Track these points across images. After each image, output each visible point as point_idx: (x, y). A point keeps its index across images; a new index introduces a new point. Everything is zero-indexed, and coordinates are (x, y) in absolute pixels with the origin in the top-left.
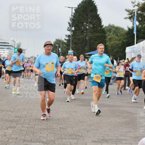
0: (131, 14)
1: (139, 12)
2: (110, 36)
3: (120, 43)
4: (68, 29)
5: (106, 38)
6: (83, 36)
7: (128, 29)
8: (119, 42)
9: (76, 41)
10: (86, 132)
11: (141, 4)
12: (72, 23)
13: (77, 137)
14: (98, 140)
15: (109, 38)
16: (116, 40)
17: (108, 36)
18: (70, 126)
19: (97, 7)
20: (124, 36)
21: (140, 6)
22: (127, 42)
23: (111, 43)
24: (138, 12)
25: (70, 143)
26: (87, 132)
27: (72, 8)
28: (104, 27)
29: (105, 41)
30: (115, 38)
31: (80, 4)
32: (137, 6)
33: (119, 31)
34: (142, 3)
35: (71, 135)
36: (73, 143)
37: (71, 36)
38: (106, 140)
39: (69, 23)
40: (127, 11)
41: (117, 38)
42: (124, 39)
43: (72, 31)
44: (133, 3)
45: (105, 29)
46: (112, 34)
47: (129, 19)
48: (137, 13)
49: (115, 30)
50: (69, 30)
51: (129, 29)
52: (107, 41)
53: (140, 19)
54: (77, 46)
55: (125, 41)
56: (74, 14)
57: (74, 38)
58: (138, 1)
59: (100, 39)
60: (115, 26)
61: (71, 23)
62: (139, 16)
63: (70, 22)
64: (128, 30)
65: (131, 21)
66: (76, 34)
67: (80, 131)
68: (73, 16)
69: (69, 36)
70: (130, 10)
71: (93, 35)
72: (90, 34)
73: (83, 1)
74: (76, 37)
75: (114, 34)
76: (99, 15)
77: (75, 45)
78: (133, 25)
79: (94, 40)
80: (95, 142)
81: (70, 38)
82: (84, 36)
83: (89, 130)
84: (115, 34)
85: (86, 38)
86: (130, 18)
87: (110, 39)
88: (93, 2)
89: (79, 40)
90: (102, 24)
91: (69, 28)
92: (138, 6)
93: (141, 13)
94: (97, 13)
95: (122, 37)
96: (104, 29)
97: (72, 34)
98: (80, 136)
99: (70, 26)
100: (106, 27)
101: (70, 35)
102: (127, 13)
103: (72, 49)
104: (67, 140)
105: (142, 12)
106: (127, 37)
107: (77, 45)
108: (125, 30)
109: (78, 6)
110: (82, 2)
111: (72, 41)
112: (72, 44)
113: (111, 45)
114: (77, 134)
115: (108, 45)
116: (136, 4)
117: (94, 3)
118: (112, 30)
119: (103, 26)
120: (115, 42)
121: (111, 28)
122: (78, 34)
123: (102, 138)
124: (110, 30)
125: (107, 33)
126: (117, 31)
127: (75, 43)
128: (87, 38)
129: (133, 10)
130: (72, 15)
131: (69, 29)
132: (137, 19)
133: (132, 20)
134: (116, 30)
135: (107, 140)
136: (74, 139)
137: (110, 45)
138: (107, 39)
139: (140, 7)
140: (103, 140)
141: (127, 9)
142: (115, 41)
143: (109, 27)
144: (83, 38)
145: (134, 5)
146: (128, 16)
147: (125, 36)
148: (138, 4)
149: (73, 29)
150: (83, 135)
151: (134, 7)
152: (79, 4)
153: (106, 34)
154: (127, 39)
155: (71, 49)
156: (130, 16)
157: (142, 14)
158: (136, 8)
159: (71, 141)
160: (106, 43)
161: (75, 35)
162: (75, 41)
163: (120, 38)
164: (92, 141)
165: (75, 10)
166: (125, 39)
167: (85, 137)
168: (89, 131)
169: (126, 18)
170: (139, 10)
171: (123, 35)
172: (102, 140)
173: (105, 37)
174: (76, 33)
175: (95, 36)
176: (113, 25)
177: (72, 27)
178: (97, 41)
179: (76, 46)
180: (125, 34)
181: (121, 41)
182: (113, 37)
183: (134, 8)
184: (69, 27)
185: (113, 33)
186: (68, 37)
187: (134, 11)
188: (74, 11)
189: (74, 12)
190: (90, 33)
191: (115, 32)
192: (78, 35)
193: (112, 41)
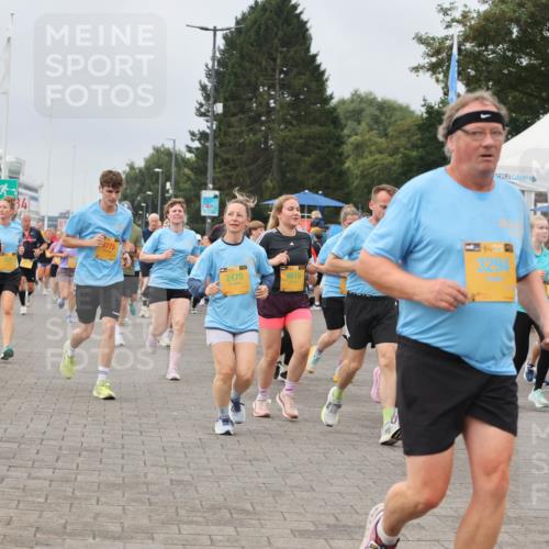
0: (437, 52)
1: (468, 46)
2: (356, 134)
3: (394, 164)
4: (198, 110)
5: (343, 143)
6: (254, 134)
7: (424, 110)
8: (391, 160)
9: (230, 156)
10: (270, 498)
11: (475, 15)
12: (216, 89)
13: (235, 516)
14: (312, 529)
15: (352, 144)
16: (381, 153)
17: (349, 136)
18: (210, 474)
19: (308, 25)
20: (409, 138)
21: (473, 22)
22: (421, 158)
23: (360, 162)
24: (463, 48)
25: (211, 540)
26: (274, 496)
27: (215, 30)
28: (334, 102)
29: (341, 154)
30: (375, 143)
31: (244, 14)
32: (458, 22)
33: (393, 119)
34: (478, 12)
35: (214, 509)
36: (220, 538)
37: (211, 137)
38: (344, 526)
39: (204, 88)
40: (421, 40)
41: (385, 145)
42: (409, 146)
43: (216, 117)
44: (445, 12)
45: (339, 110)
46: (367, 128)
47: (430, 73)
48: (459, 50)
49: (377, 113)
50: (202, 115)
51: (430, 110)
52: (348, 157)
53: (473, 73)
54: (234, 173)
55: (414, 154)
56: (223, 52)
57: (221, 145)
58: (466, 6)
59: (319, 148)
60: (375, 99)
61: (209, 85)
62: (467, 59)
63: (205, 81)
64: (425, 115)
65: (437, 81)
66: (231, 130)
67: (246, 494)
68: (219, 62)
69: (203, 136)
70: (433, 39)
71: (294, 133)
72: (282, 130)
73: (256, 3)
74: (230, 140)
75: (371, 129)
76: (315, 56)
77: (224, 170)
78: (446, 94)
79: (298, 152)
80: (303, 533)
81: (207, 144)
82: (259, 136)
83: (280, 491)
84: (376, 127)
85: (266, 142)
86: (433, 68)
87: (358, 147)
88: (295, 7)
89: (241, 149)
90: (329, 92)
91: (201, 105)
92: (465, 25)
93: (477, 49)
94: (308, 49)
95: (403, 141)
96: (334, 109)
97: (214, 127)
98: (247, 512)
99: (207, 97)
100: (342, 102)
101: (208, 131)
102: (423, 48)
103: (214, 184)
104: (199, 529)
105: (479, 45)
106: (422, 140)
107: (234, 168)
108: (413, 113)
109: (238, 23)
110: (251, 8)
111: (216, 156)
112: (214, 168)
113: (362, 172)
114: (234, 505)
115: (349, 168)
116: (457, 14)
117: (298, 11)
118: (364, 114)
119: (331, 97)
120: (376, 160)
121: (363, 105)
122: (238, 130)
123: (332, 521)
124: (356, 115)
125: (346, 126)
126: (383, 118)
127: (226, 162)
128: (271, 142)
129: (446, 38)
130: (213, 58)
131: (203, 110)
132: (459, 73)
133: (441, 76)
134: (382, 113)
135: (350, 527)
136: (224, 525)
137: (357, 172)
138: (347, 148)
139: (471, 27)
140: (335, 526)
141: (423, 33)
142: (377, 156)
143: (352, 101)
144: (256, 144)
145: (448, 19)
146: (426, 61)
147: (415, 137)
148: (465, 15)
149: (219, 108)
150: (258, 508)
151: (448, 26)
152: (239, 17)
153: (342, 129)
154: (423, 147)
155: (211, 186)
156: (434, 60)
157: (480, 53)
158: (457, 30)
159: (214, 529)
160: (343, 163)
161: (226, 134)
162: (225, 156)
163: (395, 142)
164: (292, 531)
165: (225, 37)
166: (415, 146)
167: (265, 517)
168: (281, 493)
169: (416, 69)
170: (466, 38)
171: (408, 131)
172: (328, 526)
173: (340, 142)
174: (230, 126)
175: (301, 137)
176: (371, 94)
177: (215, 102)
178: (310, 156)
179: (229, 173)
180: (415, 128)
181: (400, 155)
182: (370, 140)
183: (450, 32)
184: (203, 102)
185: (368, 125)
186: (199, 140)
187: (448, 43)
188: (221, 43)
189: (222, 48)
190: (282, 127)
191: (376, 120)
192: (235, 133)
193: (366, 153)
